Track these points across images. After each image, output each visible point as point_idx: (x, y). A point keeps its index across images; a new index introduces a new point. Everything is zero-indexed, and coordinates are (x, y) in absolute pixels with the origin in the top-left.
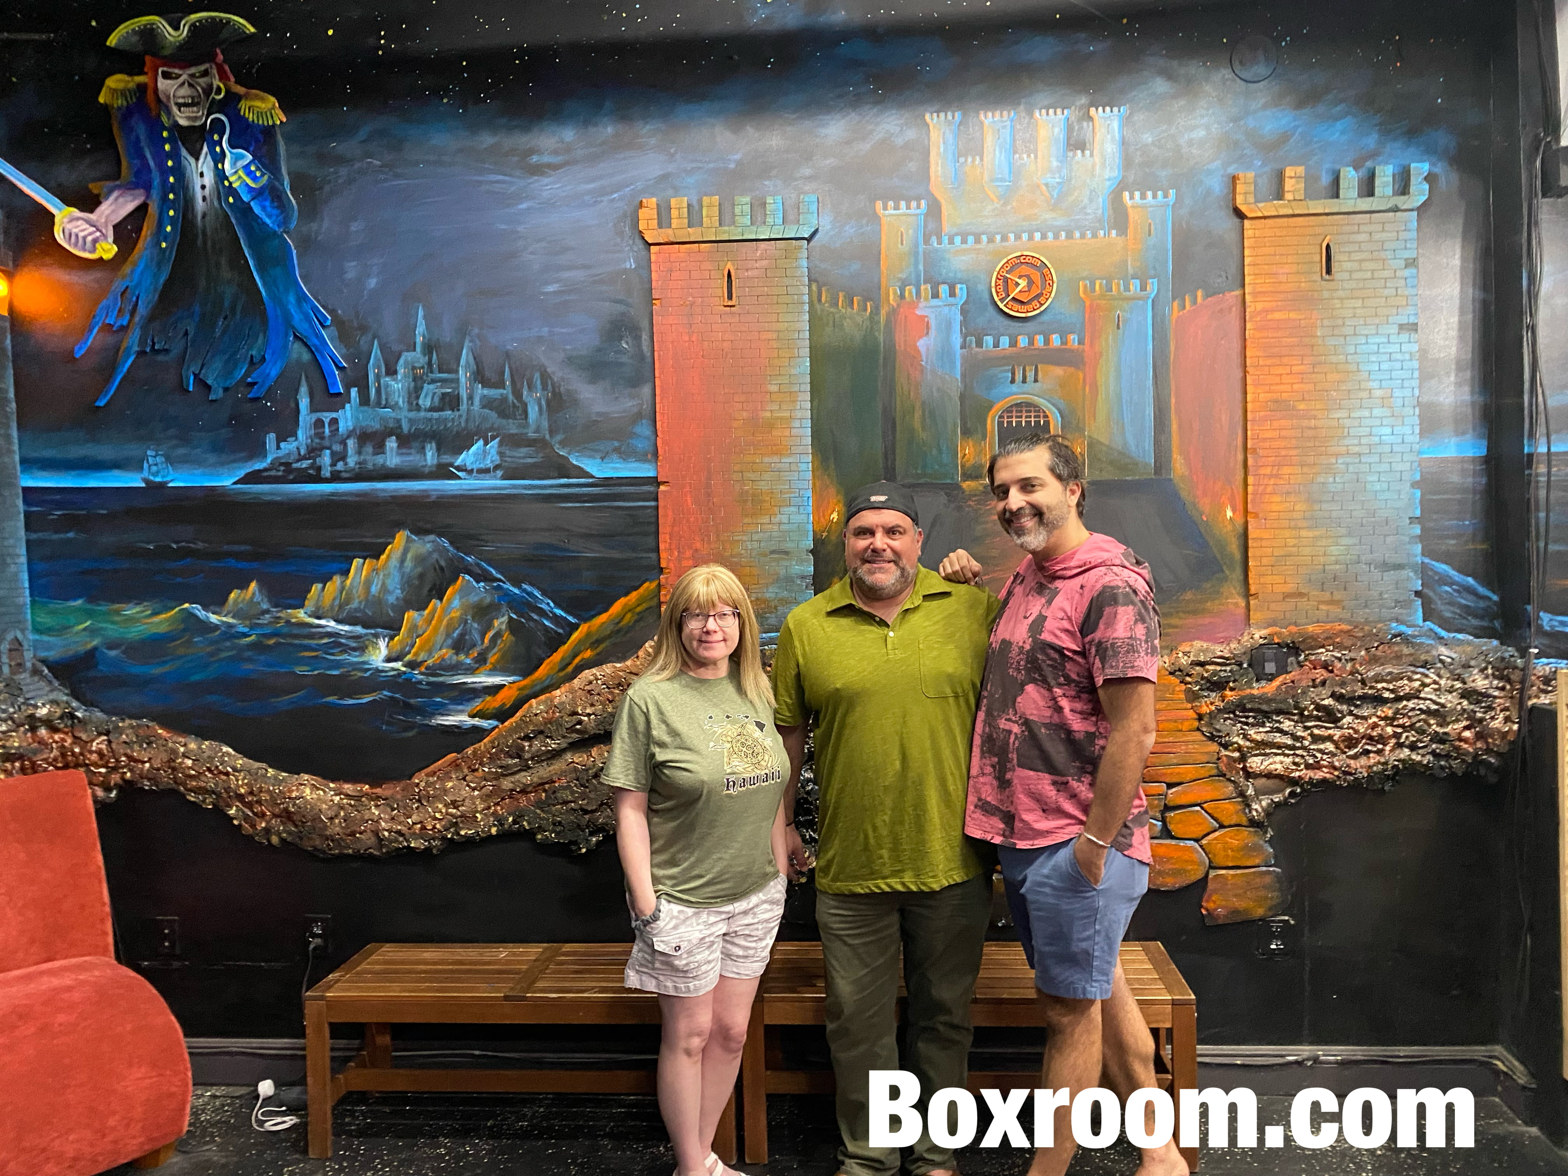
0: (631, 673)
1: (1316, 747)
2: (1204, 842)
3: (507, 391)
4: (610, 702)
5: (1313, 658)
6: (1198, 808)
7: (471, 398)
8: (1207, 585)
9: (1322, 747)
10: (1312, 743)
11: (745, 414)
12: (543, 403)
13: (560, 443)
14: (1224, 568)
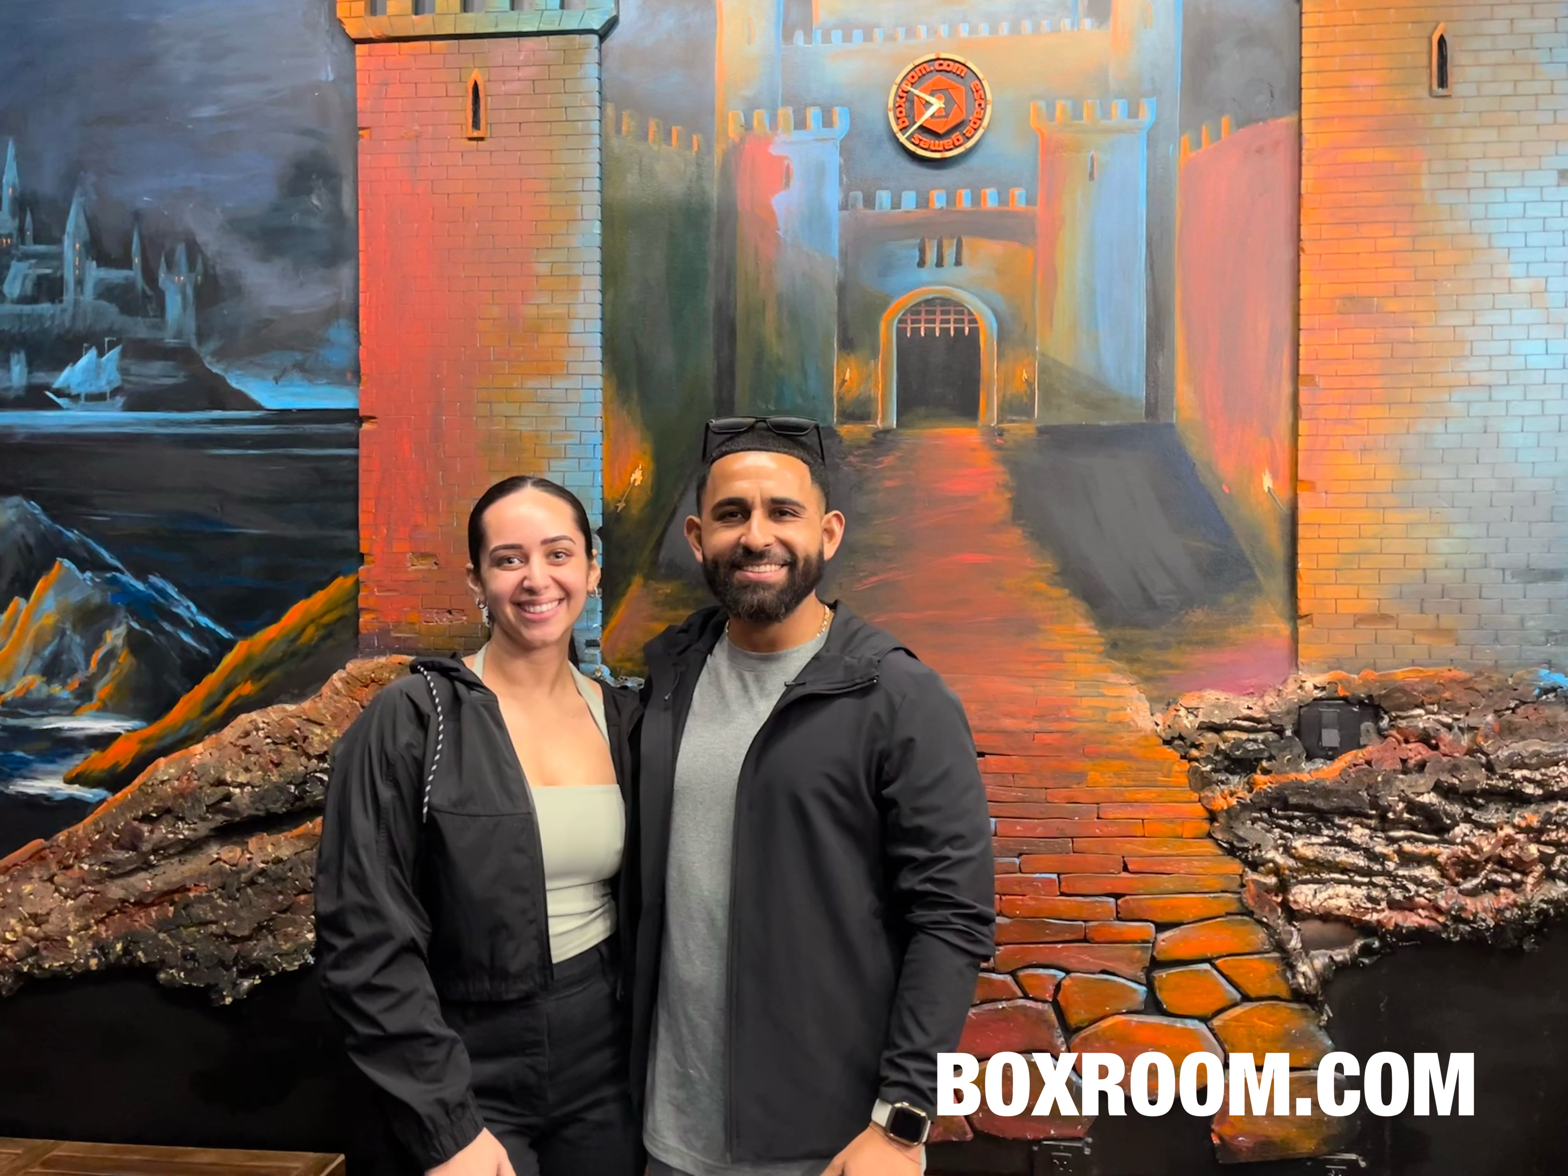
0: (309, 720)
1: (1406, 873)
2: (1216, 1022)
3: (135, 274)
4: (277, 765)
5: (1403, 723)
6: (1206, 966)
7: (80, 282)
8: (1229, 599)
9: (1417, 873)
10: (1402, 864)
11: (496, 311)
12: (190, 291)
13: (214, 354)
14: (1258, 572)
